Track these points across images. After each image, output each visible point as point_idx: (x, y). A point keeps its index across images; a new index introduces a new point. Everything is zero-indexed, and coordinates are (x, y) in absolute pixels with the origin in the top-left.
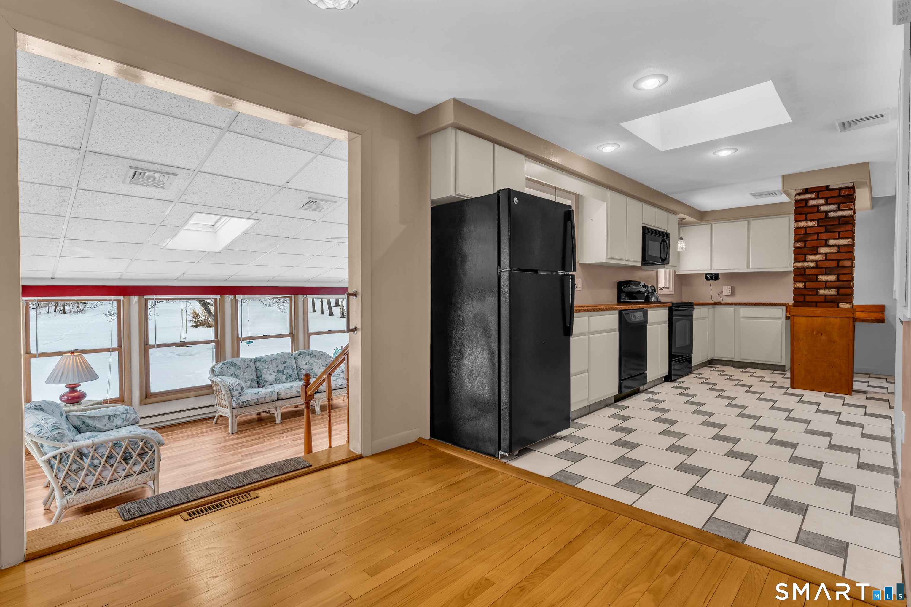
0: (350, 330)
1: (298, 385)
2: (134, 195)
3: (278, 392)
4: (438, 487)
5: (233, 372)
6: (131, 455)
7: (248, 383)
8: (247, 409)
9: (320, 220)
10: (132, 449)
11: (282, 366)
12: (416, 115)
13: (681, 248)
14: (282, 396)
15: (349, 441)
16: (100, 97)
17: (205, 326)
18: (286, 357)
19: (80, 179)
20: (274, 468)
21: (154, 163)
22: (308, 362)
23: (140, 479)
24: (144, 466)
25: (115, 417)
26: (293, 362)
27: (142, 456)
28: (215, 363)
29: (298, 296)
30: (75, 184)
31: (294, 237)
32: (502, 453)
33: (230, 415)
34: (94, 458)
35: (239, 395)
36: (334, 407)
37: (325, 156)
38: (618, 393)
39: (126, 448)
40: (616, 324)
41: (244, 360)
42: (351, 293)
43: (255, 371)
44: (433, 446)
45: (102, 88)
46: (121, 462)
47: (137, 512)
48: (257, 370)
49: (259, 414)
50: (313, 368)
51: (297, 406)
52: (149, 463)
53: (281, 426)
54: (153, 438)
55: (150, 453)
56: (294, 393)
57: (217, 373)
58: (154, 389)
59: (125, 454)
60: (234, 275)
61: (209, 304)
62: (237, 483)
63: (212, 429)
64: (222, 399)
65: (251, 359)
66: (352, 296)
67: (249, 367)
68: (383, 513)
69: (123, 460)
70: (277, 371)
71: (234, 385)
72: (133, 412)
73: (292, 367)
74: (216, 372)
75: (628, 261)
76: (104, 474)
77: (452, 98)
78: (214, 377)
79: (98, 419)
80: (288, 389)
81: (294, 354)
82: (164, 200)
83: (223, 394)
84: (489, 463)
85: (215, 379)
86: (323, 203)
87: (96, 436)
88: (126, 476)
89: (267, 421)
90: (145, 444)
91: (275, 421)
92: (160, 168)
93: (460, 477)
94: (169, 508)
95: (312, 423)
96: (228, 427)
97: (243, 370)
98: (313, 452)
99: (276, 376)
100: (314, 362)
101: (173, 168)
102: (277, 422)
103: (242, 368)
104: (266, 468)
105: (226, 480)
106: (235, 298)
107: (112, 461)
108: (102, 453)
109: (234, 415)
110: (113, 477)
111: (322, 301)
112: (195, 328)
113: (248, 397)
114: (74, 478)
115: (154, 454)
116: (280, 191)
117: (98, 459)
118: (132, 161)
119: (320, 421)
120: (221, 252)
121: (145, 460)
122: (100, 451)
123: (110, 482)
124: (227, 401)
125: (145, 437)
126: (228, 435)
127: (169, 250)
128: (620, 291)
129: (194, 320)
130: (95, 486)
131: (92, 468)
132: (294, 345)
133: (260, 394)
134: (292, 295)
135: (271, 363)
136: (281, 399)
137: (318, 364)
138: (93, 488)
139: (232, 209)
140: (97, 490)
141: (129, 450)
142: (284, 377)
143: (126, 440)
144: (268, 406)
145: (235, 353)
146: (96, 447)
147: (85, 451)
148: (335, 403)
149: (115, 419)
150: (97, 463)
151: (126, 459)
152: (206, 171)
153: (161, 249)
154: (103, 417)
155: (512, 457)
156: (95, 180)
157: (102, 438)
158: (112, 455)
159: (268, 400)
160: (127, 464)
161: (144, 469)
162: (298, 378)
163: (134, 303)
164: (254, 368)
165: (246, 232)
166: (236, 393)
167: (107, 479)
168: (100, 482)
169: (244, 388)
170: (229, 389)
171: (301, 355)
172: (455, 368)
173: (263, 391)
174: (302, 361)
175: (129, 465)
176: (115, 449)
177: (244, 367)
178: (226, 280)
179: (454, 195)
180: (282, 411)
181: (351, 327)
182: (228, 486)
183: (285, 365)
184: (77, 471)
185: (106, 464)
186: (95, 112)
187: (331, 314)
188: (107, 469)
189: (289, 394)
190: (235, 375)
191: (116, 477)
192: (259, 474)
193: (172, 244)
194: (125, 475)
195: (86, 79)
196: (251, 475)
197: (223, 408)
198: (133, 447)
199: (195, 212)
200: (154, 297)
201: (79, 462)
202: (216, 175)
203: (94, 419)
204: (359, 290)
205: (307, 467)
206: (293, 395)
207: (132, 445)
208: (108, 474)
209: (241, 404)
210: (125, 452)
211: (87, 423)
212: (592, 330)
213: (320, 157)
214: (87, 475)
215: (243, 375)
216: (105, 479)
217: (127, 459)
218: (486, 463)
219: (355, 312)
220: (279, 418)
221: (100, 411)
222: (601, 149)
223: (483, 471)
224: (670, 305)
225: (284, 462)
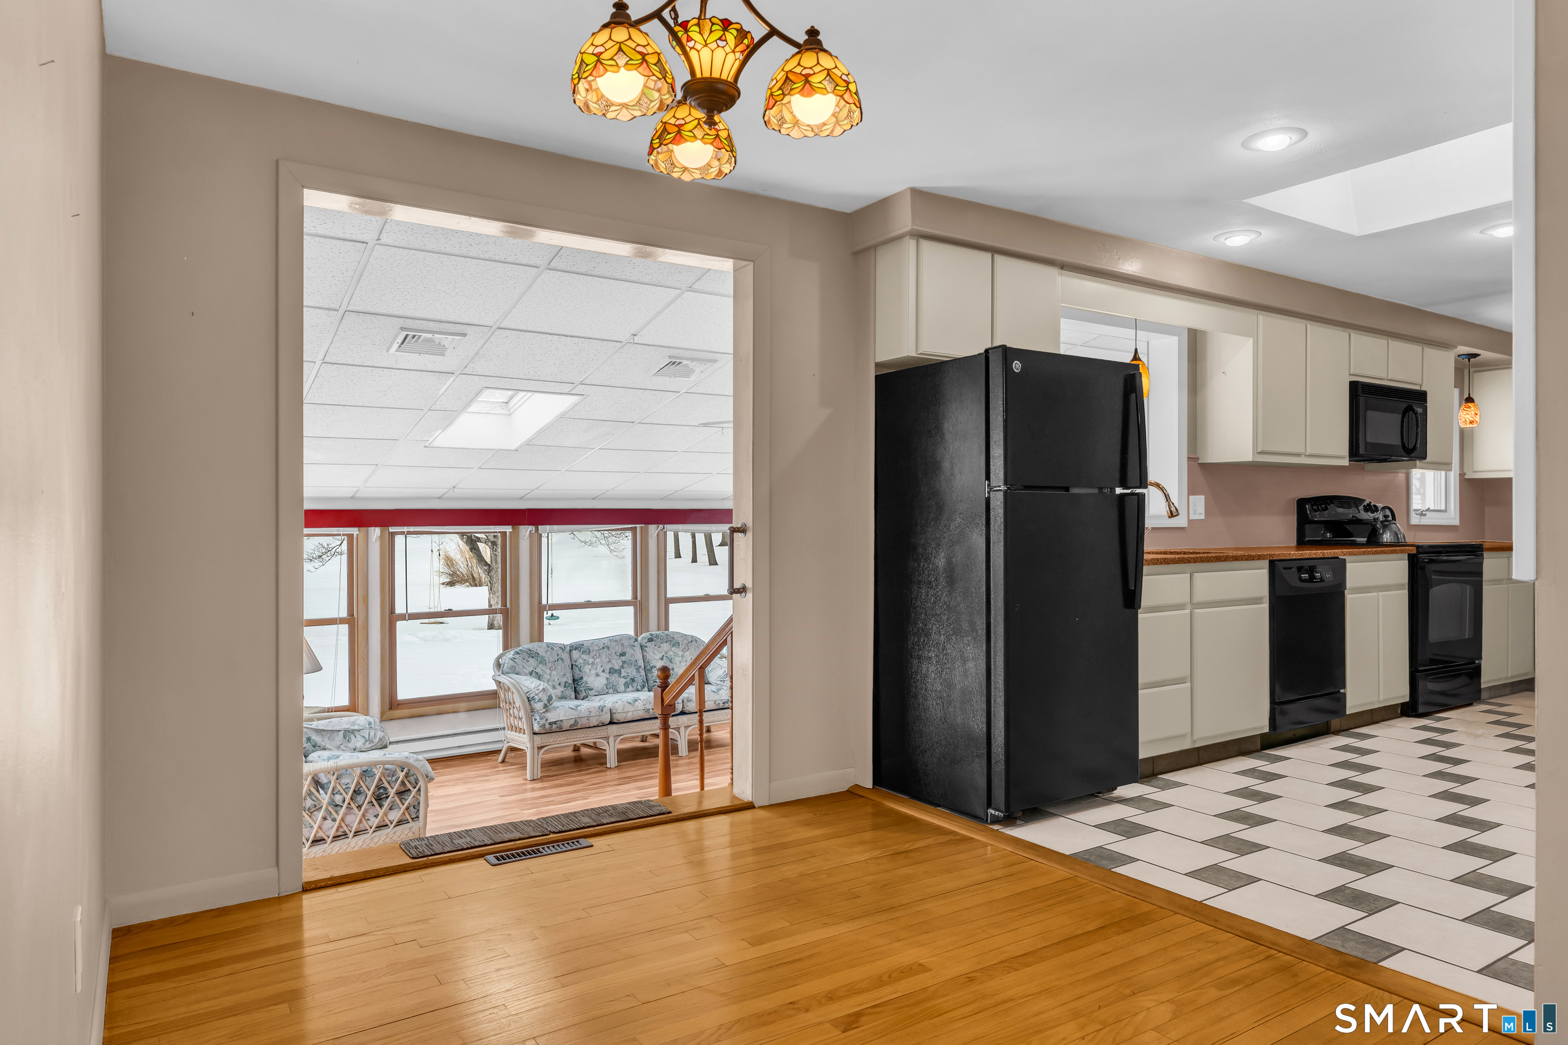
0: (734, 589)
1: (646, 697)
2: (399, 367)
3: (611, 708)
4: (872, 855)
5: (532, 669)
6: (387, 792)
7: (558, 691)
8: (557, 737)
9: (688, 391)
10: (389, 783)
11: (618, 661)
12: (850, 214)
13: (1468, 421)
14: (618, 717)
15: (732, 784)
16: (379, 242)
17: (468, 584)
18: (626, 643)
19: (330, 348)
20: (612, 811)
21: (434, 321)
22: (665, 655)
23: (398, 833)
24: (404, 813)
25: (353, 735)
26: (638, 653)
27: (402, 795)
28: (501, 652)
29: (648, 528)
30: (321, 356)
31: (643, 422)
32: (993, 812)
33: (528, 745)
34: (335, 792)
35: (544, 710)
36: (713, 744)
37: (696, 292)
38: (1267, 730)
39: (380, 780)
40: (1263, 590)
41: (550, 646)
42: (737, 528)
43: (571, 668)
44: (877, 798)
45: (383, 232)
46: (372, 802)
47: (427, 849)
48: (574, 666)
49: (576, 749)
50: (675, 666)
51: (644, 739)
52: (412, 808)
53: (616, 772)
54: (419, 767)
55: (414, 791)
56: (639, 712)
57: (506, 669)
58: (403, 694)
59: (379, 789)
60: (537, 489)
61: (479, 540)
62: (559, 826)
63: (497, 771)
64: (515, 717)
65: (563, 646)
66: (738, 533)
67: (560, 661)
68: (779, 880)
69: (376, 799)
70: (608, 671)
71: (537, 692)
72: (378, 728)
73: (636, 663)
74: (505, 667)
75: (1310, 456)
76: (349, 819)
77: (908, 188)
78: (502, 675)
79: (328, 736)
80: (630, 703)
81: (639, 639)
82: (441, 372)
83: (517, 708)
84: (969, 828)
85: (504, 679)
86: (694, 363)
87: (338, 757)
88: (379, 827)
89: (590, 762)
90: (407, 775)
91: (606, 764)
92: (442, 327)
93: (913, 845)
94: (468, 849)
95: (672, 770)
96: (524, 768)
97: (550, 665)
98: (673, 795)
99: (607, 678)
100: (676, 655)
101: (461, 325)
102: (608, 766)
103: (549, 662)
104: (600, 810)
105: (543, 821)
106: (537, 530)
107: (360, 799)
108: (346, 785)
109: (536, 746)
110: (361, 825)
111: (694, 537)
112: (449, 589)
113: (559, 715)
114: (308, 821)
115: (420, 795)
116: (622, 349)
117: (341, 794)
118: (405, 319)
119: (687, 768)
120: (517, 450)
121: (406, 804)
122: (343, 781)
123: (357, 833)
124: (524, 720)
125: (408, 764)
126: (524, 782)
127: (436, 449)
128: (1303, 521)
129: (447, 570)
130: (336, 838)
131: (333, 808)
132: (641, 622)
133: (581, 710)
134: (637, 525)
135: (598, 654)
136: (616, 721)
137: (685, 659)
138: (333, 841)
139: (543, 381)
140: (339, 843)
141: (383, 783)
142: (623, 681)
143: (380, 767)
144: (593, 735)
145: (536, 634)
146: (339, 773)
147: (324, 780)
148: (715, 737)
149: (352, 736)
150: (339, 800)
151: (379, 798)
152: (508, 326)
153: (425, 447)
154: (335, 732)
155: (1010, 819)
156: (349, 349)
157: (346, 760)
158: (360, 789)
159: (594, 722)
160: (381, 806)
161: (404, 818)
162: (646, 685)
163: (374, 540)
164: (568, 663)
165: (562, 416)
166: (539, 706)
167: (352, 828)
168: (342, 832)
169: (552, 697)
170: (528, 698)
171: (652, 641)
172: (915, 662)
173: (585, 706)
174: (654, 653)
175: (384, 808)
176: (364, 781)
177: (552, 659)
178: (521, 498)
179: (914, 355)
180: (618, 747)
181: (737, 585)
182: (547, 829)
183: (624, 660)
184: (312, 811)
185: (352, 803)
186: (368, 261)
187: (713, 562)
188: (352, 811)
189: (630, 714)
190: (537, 673)
191: (365, 827)
192: (591, 818)
193: (444, 439)
194: (377, 825)
195: (365, 223)
196: (579, 818)
197: (517, 734)
198: (390, 778)
199: (485, 387)
200: (405, 529)
201: (316, 797)
202: (523, 331)
203: (323, 735)
204: (750, 524)
205: (664, 814)
206: (639, 715)
207: (388, 776)
208: (354, 821)
209: (547, 726)
210: (378, 787)
211: (313, 740)
212: (1198, 598)
213: (688, 295)
214: (325, 819)
215: (550, 674)
216: (350, 829)
217: (381, 799)
218: (962, 828)
219: (743, 560)
220: (612, 757)
221: (331, 722)
222: (1222, 239)
223: (956, 840)
224: (1414, 551)
225: (628, 805)
